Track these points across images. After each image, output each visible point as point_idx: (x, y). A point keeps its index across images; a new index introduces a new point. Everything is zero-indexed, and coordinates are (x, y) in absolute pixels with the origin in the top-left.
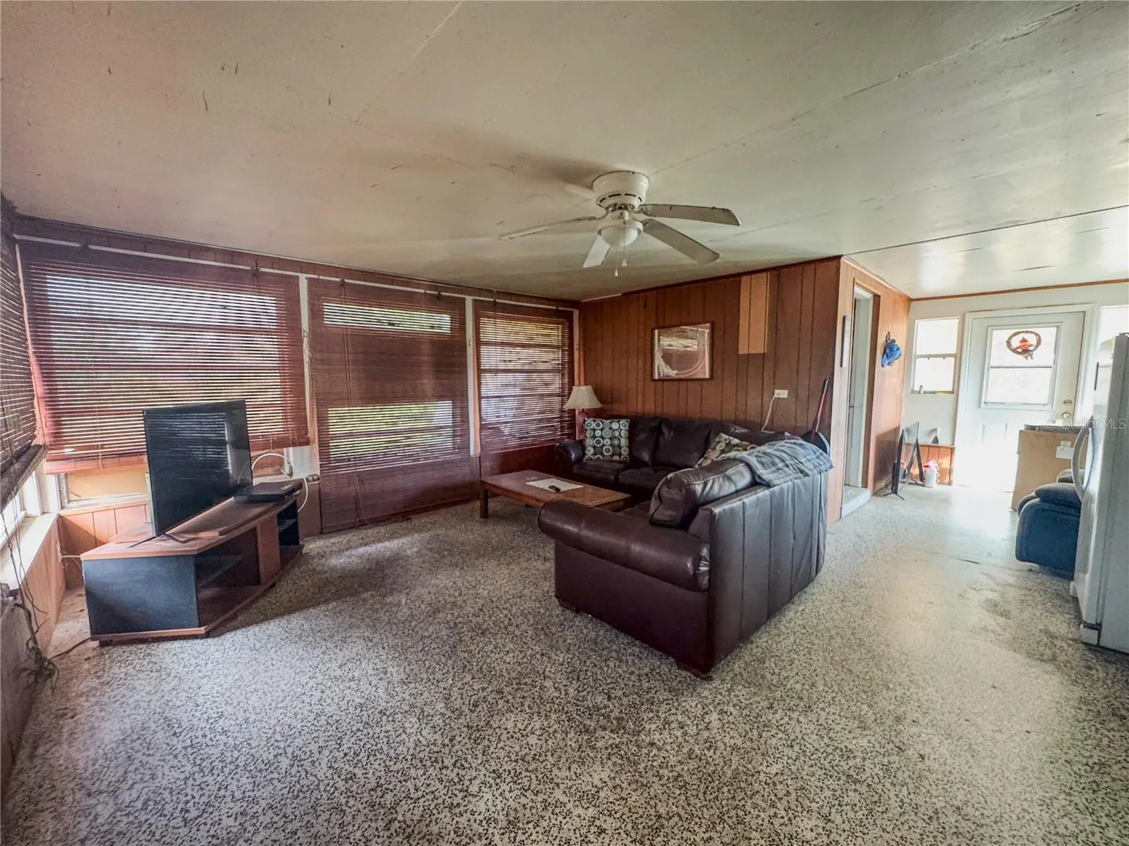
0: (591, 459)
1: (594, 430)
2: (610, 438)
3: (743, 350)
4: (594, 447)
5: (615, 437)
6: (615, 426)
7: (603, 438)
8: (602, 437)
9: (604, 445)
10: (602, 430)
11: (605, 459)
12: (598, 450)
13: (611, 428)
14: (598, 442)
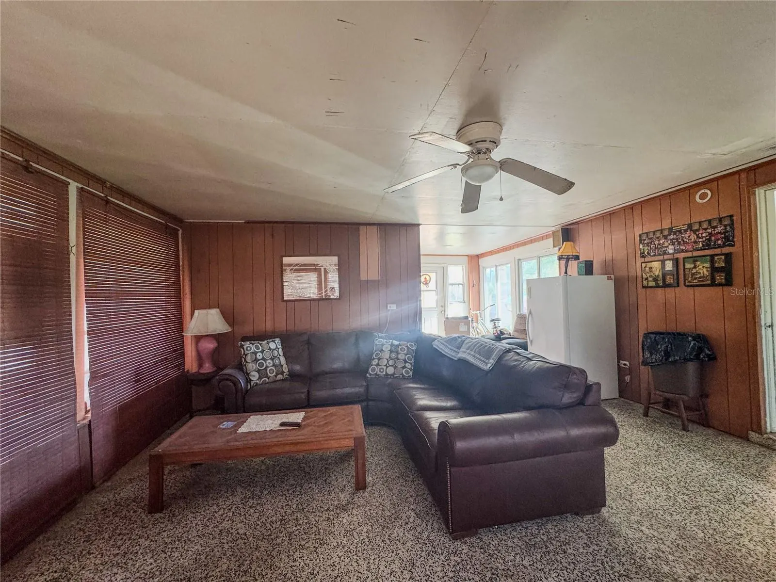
0: (257, 384)
1: (255, 353)
2: (271, 359)
3: (363, 277)
4: (258, 371)
5: (275, 357)
6: (272, 345)
7: (265, 360)
8: (263, 359)
9: (267, 367)
10: (262, 352)
11: (271, 380)
12: (262, 373)
13: (270, 349)
14: (261, 365)
